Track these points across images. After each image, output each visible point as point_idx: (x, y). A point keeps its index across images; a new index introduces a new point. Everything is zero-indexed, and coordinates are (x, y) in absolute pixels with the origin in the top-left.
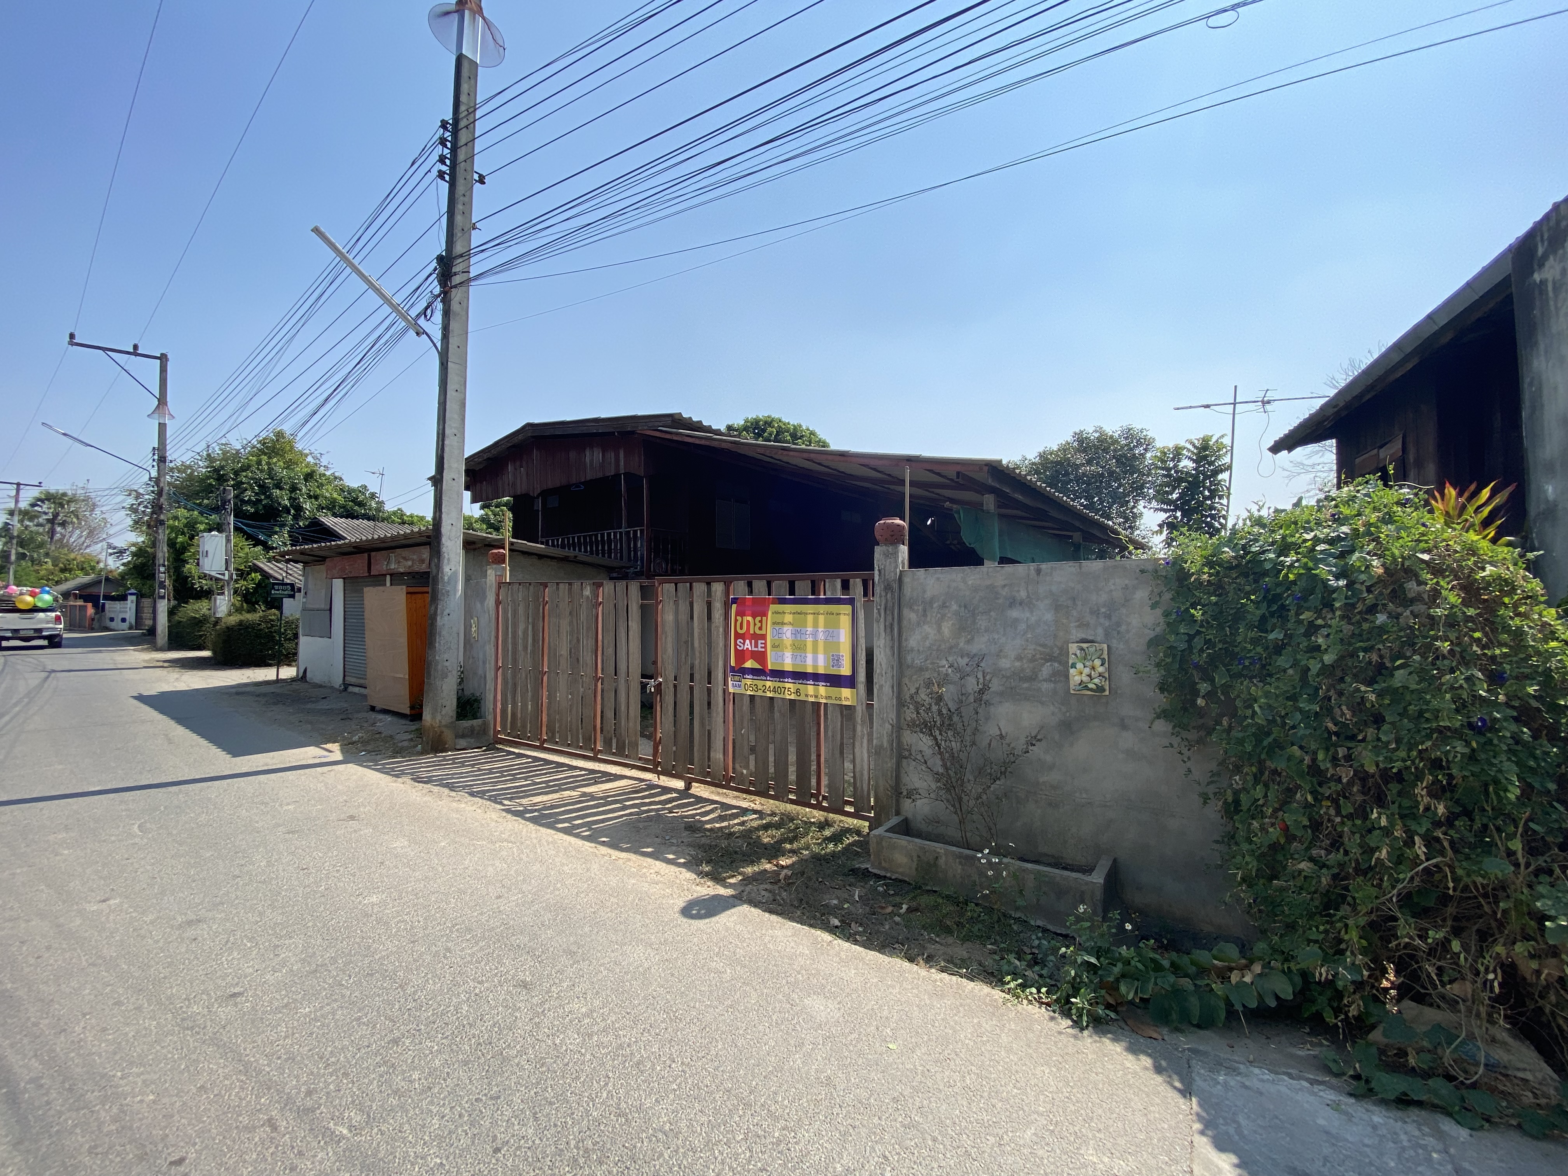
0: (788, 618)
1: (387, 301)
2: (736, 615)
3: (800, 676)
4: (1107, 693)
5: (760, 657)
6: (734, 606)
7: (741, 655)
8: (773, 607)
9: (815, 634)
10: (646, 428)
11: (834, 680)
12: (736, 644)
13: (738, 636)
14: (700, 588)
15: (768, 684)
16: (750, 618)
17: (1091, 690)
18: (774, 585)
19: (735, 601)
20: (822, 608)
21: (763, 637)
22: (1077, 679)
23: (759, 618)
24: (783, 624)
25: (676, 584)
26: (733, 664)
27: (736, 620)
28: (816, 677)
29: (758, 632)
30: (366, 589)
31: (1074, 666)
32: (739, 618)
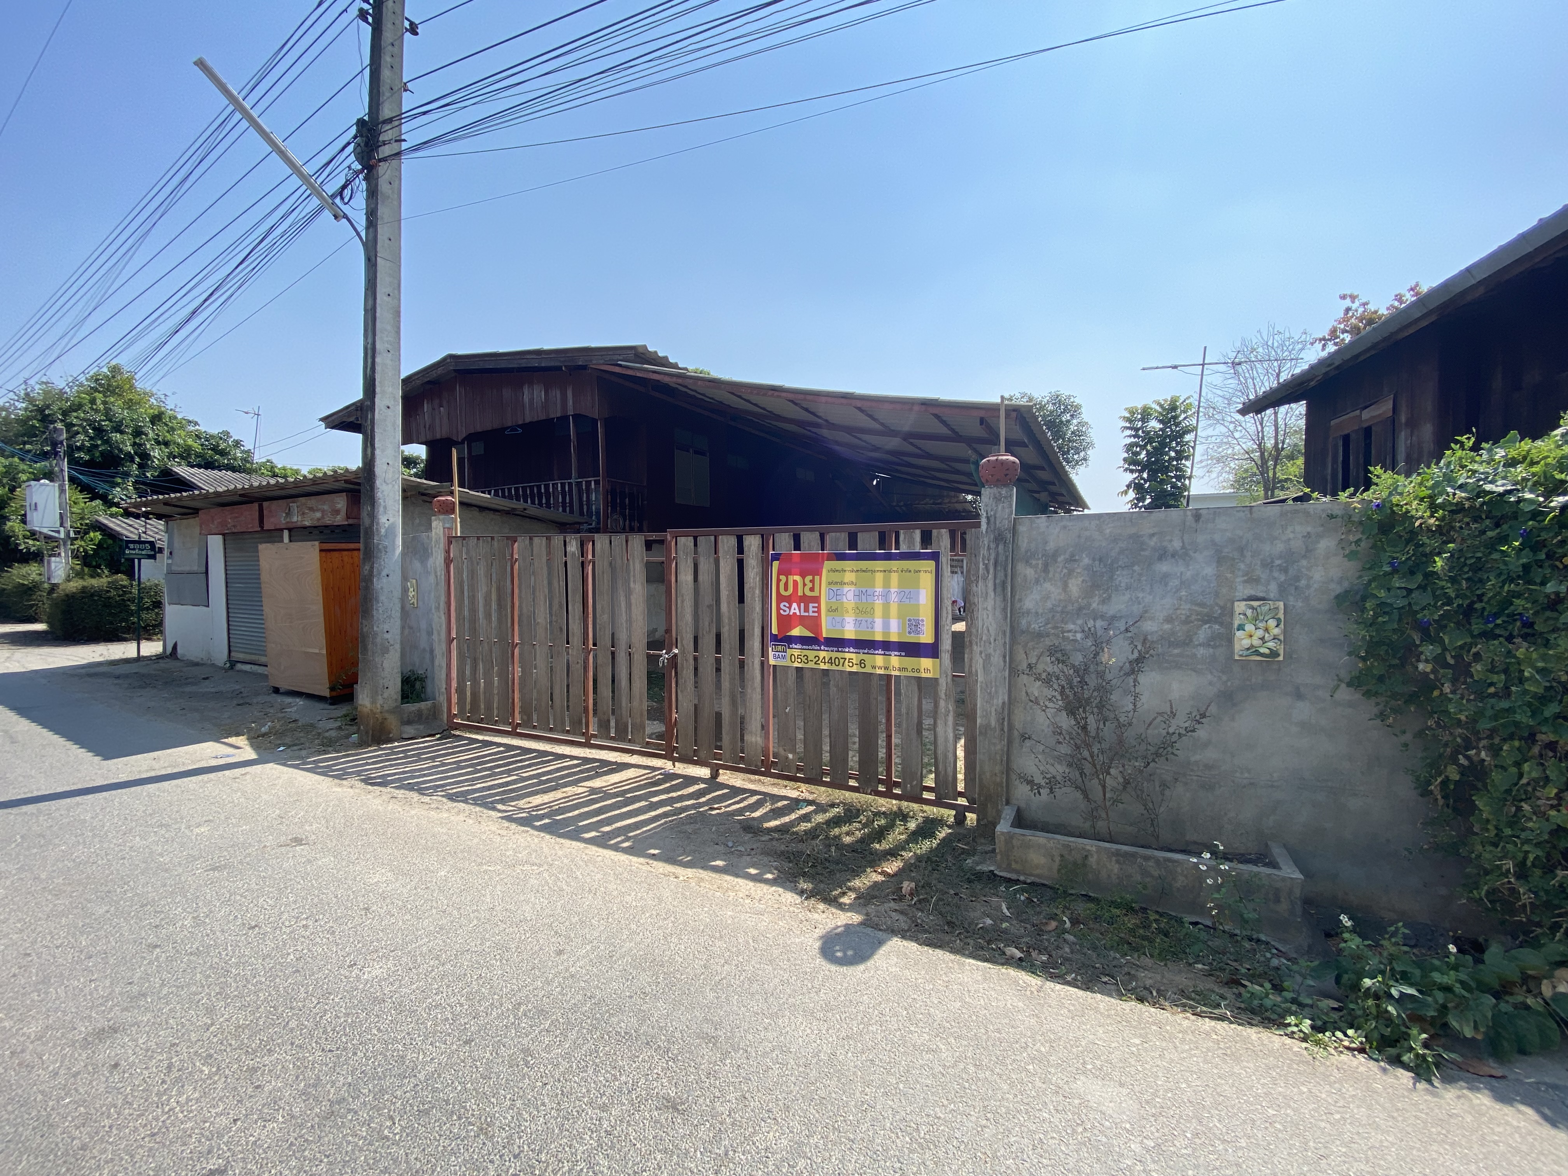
0: (849, 577)
1: (296, 170)
2: (779, 574)
3: (864, 645)
4: (1281, 658)
5: (814, 623)
6: (776, 564)
7: (786, 622)
8: (828, 565)
9: (886, 596)
10: (602, 362)
11: (911, 649)
12: (778, 608)
13: (780, 598)
14: (728, 543)
15: (822, 654)
16: (797, 578)
17: (1262, 655)
18: (828, 538)
19: (776, 557)
20: (895, 564)
21: (817, 600)
22: (1246, 643)
23: (809, 578)
24: (842, 583)
25: (695, 539)
26: (775, 631)
27: (779, 581)
28: (886, 646)
29: (808, 593)
30: (262, 547)
31: (1241, 627)
32: (783, 578)
